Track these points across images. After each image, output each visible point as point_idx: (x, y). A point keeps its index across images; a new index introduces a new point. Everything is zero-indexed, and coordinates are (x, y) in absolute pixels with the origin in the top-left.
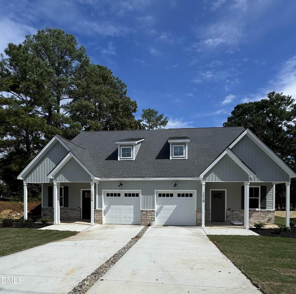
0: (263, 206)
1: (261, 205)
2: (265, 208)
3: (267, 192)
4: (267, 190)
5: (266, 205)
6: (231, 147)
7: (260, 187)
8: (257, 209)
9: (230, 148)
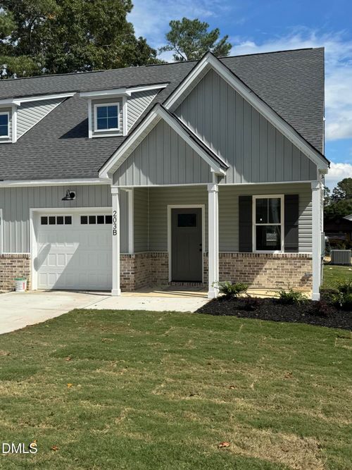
0: (290, 245)
1: (285, 243)
2: (295, 249)
3: (300, 209)
4: (300, 205)
5: (298, 242)
6: (168, 106)
7: (282, 197)
8: (276, 252)
9: (167, 108)
